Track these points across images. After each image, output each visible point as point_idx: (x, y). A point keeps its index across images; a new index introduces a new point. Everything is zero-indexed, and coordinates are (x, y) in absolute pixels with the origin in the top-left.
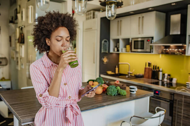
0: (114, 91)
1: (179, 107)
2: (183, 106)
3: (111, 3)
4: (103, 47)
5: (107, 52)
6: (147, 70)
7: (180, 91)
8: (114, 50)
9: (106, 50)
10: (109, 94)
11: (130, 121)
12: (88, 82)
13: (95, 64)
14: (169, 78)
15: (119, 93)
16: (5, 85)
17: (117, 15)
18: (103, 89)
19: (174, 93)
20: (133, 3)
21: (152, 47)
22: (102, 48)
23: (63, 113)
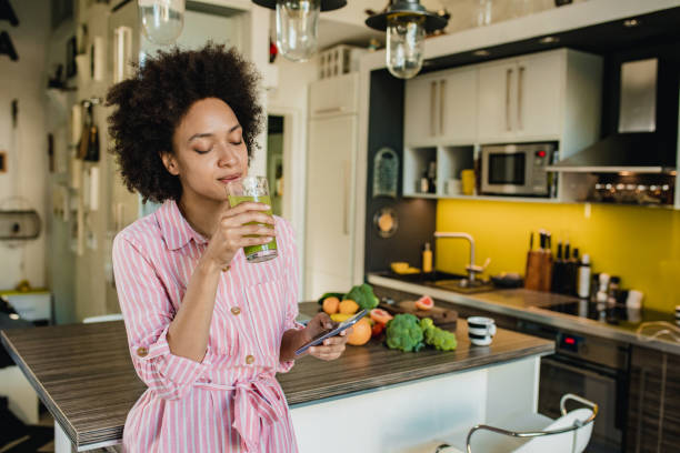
0: (410, 333)
1: (651, 396)
2: (663, 392)
3: (405, 20)
4: (380, 175)
5: (393, 193)
6: (535, 261)
7: (652, 338)
8: (418, 187)
9: (388, 187)
10: (394, 344)
11: (468, 443)
12: (321, 302)
13: (351, 236)
14: (616, 291)
15: (428, 342)
16: (31, 310)
17: (425, 61)
18: (372, 326)
19: (631, 345)
20: (488, 19)
21: (554, 176)
22: (376, 178)
23: (225, 409)
